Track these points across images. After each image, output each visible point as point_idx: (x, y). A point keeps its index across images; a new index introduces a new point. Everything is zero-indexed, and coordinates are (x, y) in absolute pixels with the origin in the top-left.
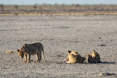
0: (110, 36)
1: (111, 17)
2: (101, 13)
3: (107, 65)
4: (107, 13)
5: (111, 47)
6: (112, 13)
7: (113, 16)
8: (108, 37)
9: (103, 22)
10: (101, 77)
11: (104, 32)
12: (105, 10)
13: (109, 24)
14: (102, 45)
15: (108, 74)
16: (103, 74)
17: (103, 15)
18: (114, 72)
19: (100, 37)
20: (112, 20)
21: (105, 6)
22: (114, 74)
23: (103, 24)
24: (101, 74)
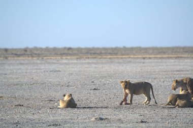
0: (103, 80)
1: (104, 61)
2: (94, 57)
3: (100, 109)
4: (100, 57)
5: (104, 91)
6: (104, 57)
7: (106, 59)
8: (100, 81)
9: (95, 66)
10: (94, 121)
11: (97, 76)
12: (98, 54)
13: (102, 67)
14: (95, 89)
15: (101, 119)
16: (96, 119)
17: (95, 58)
18: (107, 117)
19: (93, 80)
20: (105, 63)
21: (98, 49)
22: (106, 119)
23: (95, 67)
24: (93, 119)
